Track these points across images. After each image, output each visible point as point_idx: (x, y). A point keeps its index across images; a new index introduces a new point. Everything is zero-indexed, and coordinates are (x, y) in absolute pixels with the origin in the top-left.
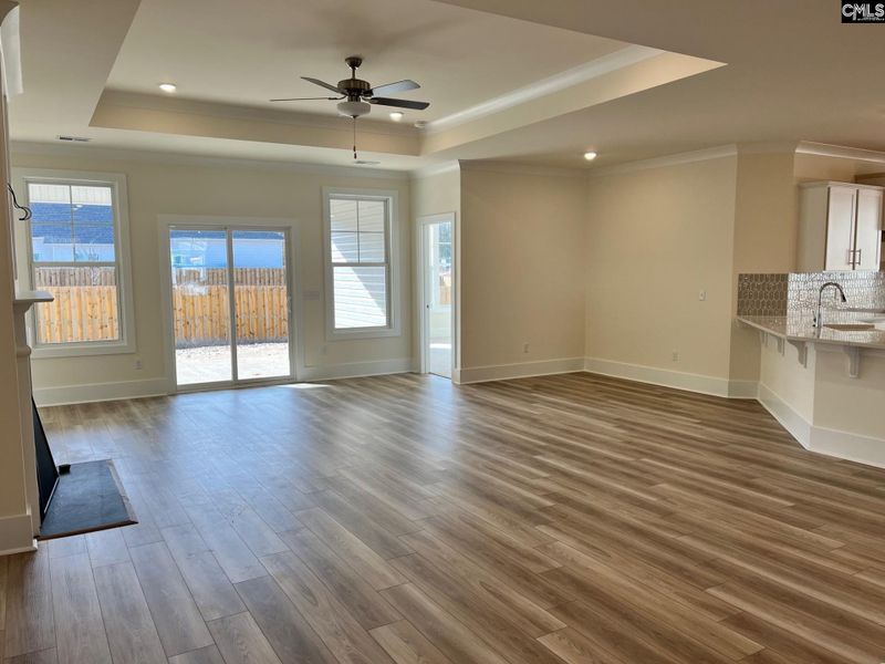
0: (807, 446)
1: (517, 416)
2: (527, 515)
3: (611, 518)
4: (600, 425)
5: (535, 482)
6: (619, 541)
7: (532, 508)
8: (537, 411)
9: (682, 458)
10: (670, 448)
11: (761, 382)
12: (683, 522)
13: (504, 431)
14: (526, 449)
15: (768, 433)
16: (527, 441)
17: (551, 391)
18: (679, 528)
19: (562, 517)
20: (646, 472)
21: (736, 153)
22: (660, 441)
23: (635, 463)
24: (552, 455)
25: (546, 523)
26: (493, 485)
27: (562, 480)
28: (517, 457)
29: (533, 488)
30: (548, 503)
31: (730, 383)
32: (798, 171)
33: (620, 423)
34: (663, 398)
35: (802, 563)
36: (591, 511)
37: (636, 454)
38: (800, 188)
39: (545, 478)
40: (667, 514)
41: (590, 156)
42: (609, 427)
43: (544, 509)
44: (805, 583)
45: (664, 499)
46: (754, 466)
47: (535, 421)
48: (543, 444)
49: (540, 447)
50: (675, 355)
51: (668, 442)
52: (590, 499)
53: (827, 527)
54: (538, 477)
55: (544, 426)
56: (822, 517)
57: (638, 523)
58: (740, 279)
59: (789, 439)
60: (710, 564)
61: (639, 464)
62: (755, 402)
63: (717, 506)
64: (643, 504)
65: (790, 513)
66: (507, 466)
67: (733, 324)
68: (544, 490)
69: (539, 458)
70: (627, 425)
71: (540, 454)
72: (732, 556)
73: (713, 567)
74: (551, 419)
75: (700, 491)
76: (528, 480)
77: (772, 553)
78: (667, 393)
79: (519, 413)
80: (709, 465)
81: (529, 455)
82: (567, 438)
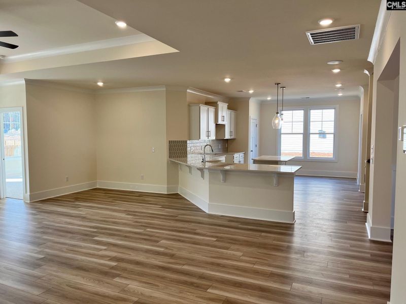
0: (207, 211)
1: (73, 216)
2: (106, 274)
3: (148, 264)
4: (118, 214)
5: (101, 253)
6: (158, 276)
7: (106, 269)
8: (83, 212)
9: (164, 226)
10: (156, 222)
11: (180, 186)
12: (180, 258)
13: (70, 226)
14: (86, 235)
15: (190, 208)
16: (85, 230)
17: (85, 200)
18: (181, 262)
19: (125, 270)
20: (152, 236)
21: (165, 89)
22: (150, 219)
23: (144, 232)
24: (102, 235)
25: (118, 276)
26: (77, 260)
27: (115, 249)
28: (84, 240)
29: (102, 257)
30: (114, 264)
31: (167, 187)
32: (188, 99)
33: (128, 212)
34: (140, 197)
35: (234, 266)
36: (138, 263)
37: (144, 228)
38: (189, 106)
39: (105, 249)
40: (172, 256)
41: (100, 84)
42: (123, 215)
43: (113, 268)
44: (240, 275)
45: (167, 248)
46: (193, 224)
47: (84, 218)
48: (95, 230)
49: (94, 232)
50: (142, 177)
51: (153, 219)
52: (134, 256)
53: (233, 247)
54: (101, 250)
55: (91, 220)
56: (229, 243)
57: (161, 264)
58: (169, 143)
59: (198, 210)
60: (202, 277)
61: (147, 233)
62: (177, 194)
63: (189, 247)
64: (158, 253)
65: (218, 244)
66: (81, 247)
67: (168, 162)
68: (109, 257)
69: (95, 238)
70: (130, 213)
71: (96, 236)
72: (207, 270)
73: (204, 278)
74: (92, 215)
75: (179, 241)
76: (96, 252)
77: (220, 264)
78: (141, 194)
79: (73, 215)
80: (176, 227)
81: (91, 238)
82: (106, 225)
